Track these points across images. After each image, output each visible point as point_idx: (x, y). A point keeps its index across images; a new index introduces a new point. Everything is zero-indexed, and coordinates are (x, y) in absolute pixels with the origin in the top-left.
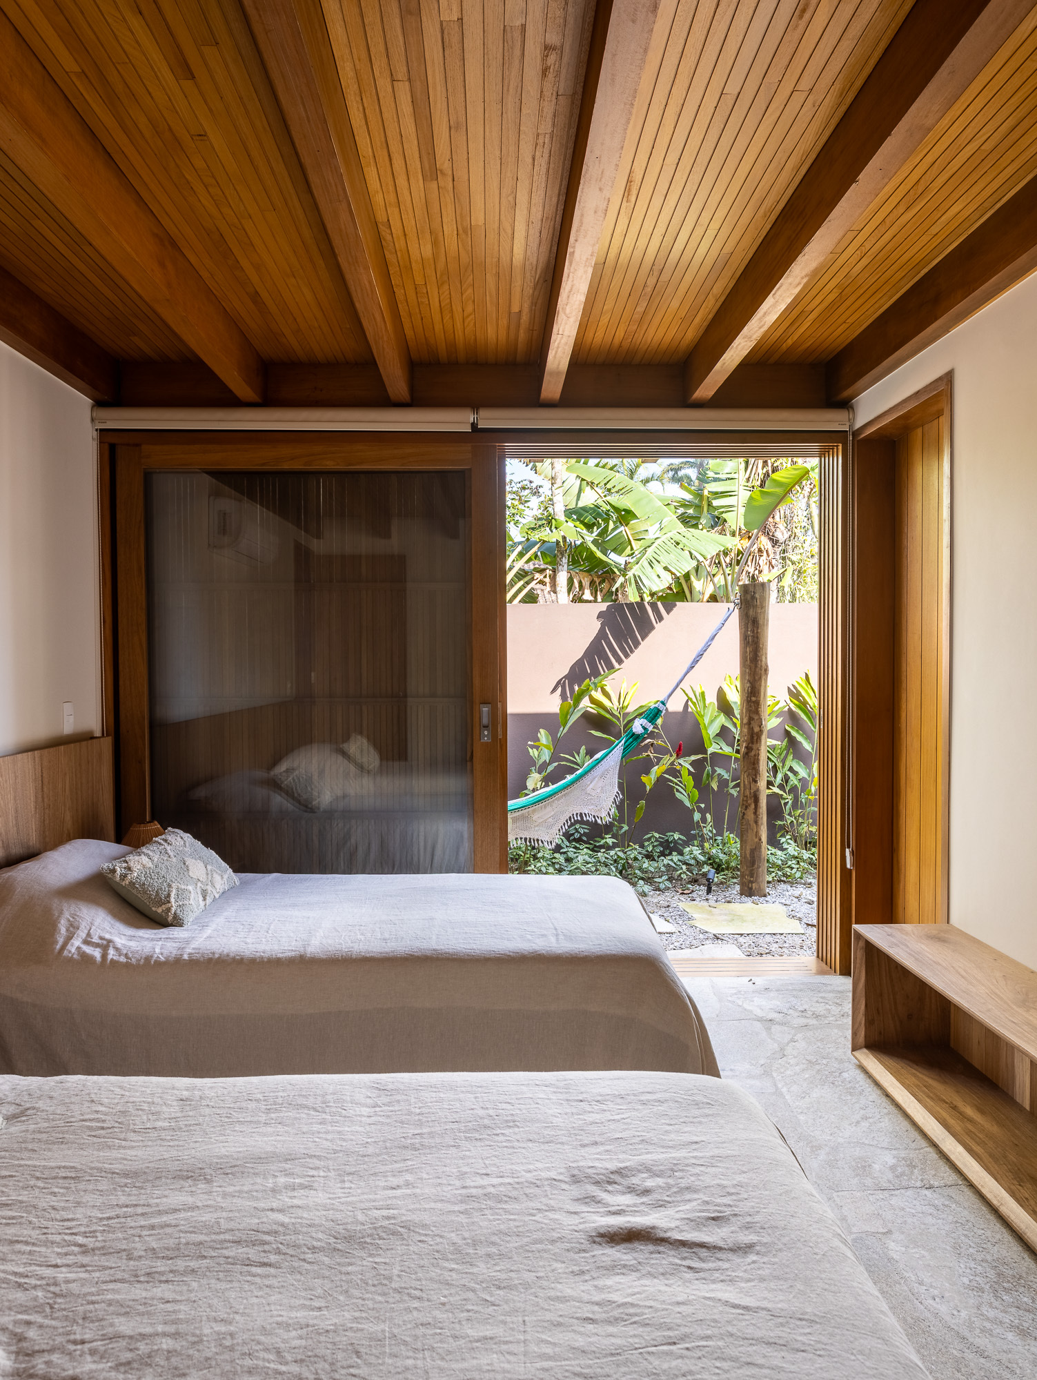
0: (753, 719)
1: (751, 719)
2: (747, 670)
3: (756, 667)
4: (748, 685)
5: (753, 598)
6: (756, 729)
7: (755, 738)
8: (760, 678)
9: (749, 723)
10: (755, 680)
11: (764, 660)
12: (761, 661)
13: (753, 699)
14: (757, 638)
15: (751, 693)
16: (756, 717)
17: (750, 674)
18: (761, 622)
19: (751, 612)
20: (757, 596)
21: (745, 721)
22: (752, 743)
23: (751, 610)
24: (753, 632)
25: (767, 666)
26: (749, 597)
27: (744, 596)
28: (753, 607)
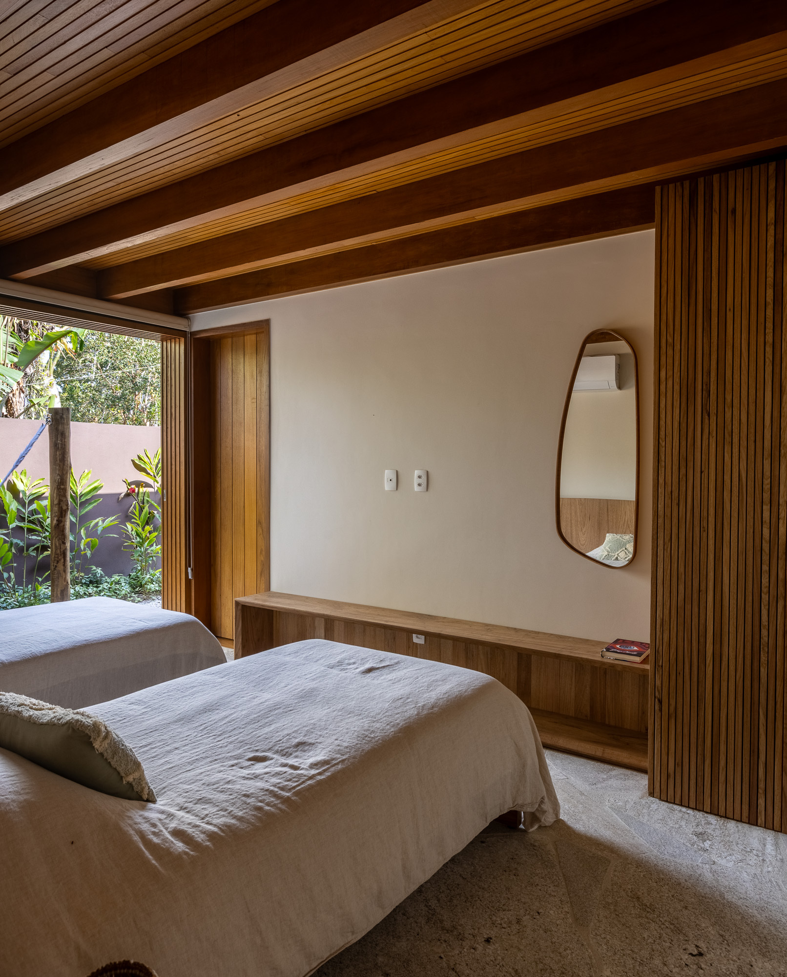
0: (62, 501)
1: (60, 501)
2: (57, 467)
3: (64, 465)
4: (58, 477)
5: (62, 417)
6: (65, 507)
7: (64, 514)
8: (67, 473)
9: (59, 504)
10: (63, 474)
11: (69, 460)
12: (68, 461)
13: (62, 487)
14: (65, 445)
15: (61, 482)
16: (64, 500)
17: (59, 470)
18: (67, 434)
19: (60, 427)
20: (64, 416)
21: (56, 502)
22: (62, 517)
23: (60, 426)
24: (62, 441)
25: (71, 464)
26: (58, 417)
27: (55, 416)
28: (62, 423)
